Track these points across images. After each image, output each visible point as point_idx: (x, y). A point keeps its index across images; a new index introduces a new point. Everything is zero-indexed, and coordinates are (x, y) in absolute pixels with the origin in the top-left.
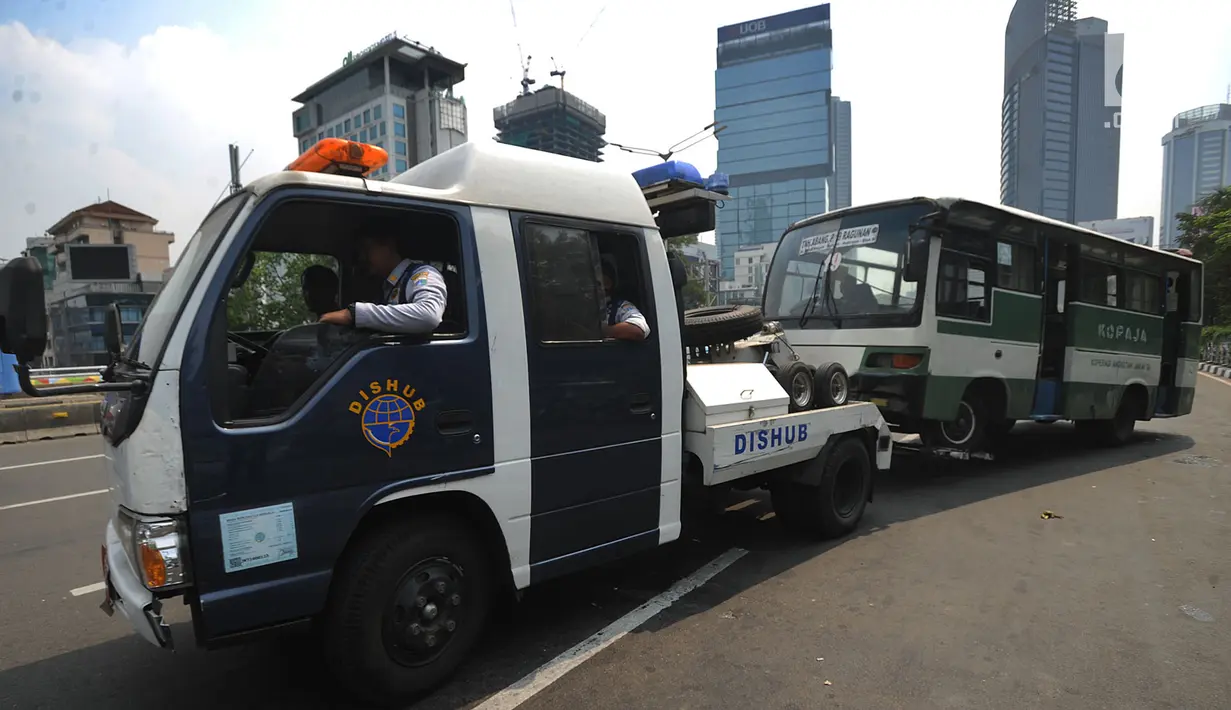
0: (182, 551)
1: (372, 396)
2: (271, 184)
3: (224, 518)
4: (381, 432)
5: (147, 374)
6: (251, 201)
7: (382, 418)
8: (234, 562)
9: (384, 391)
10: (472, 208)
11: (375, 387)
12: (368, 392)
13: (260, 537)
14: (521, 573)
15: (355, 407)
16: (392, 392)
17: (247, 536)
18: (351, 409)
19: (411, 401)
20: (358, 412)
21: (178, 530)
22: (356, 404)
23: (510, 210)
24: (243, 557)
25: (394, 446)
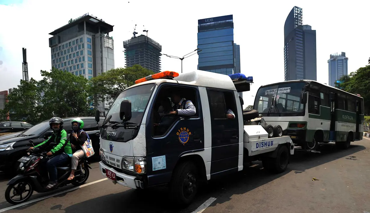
0: (145, 165)
1: (181, 131)
2: (161, 82)
3: (153, 158)
4: (183, 140)
5: (138, 125)
6: (157, 86)
7: (183, 136)
8: (155, 169)
9: (183, 130)
10: (199, 87)
11: (181, 129)
12: (180, 130)
13: (159, 163)
14: (208, 176)
15: (178, 134)
16: (185, 130)
17: (157, 162)
18: (177, 134)
19: (188, 132)
20: (178, 135)
21: (144, 161)
22: (178, 133)
23: (206, 87)
24: (156, 168)
25: (185, 143)
